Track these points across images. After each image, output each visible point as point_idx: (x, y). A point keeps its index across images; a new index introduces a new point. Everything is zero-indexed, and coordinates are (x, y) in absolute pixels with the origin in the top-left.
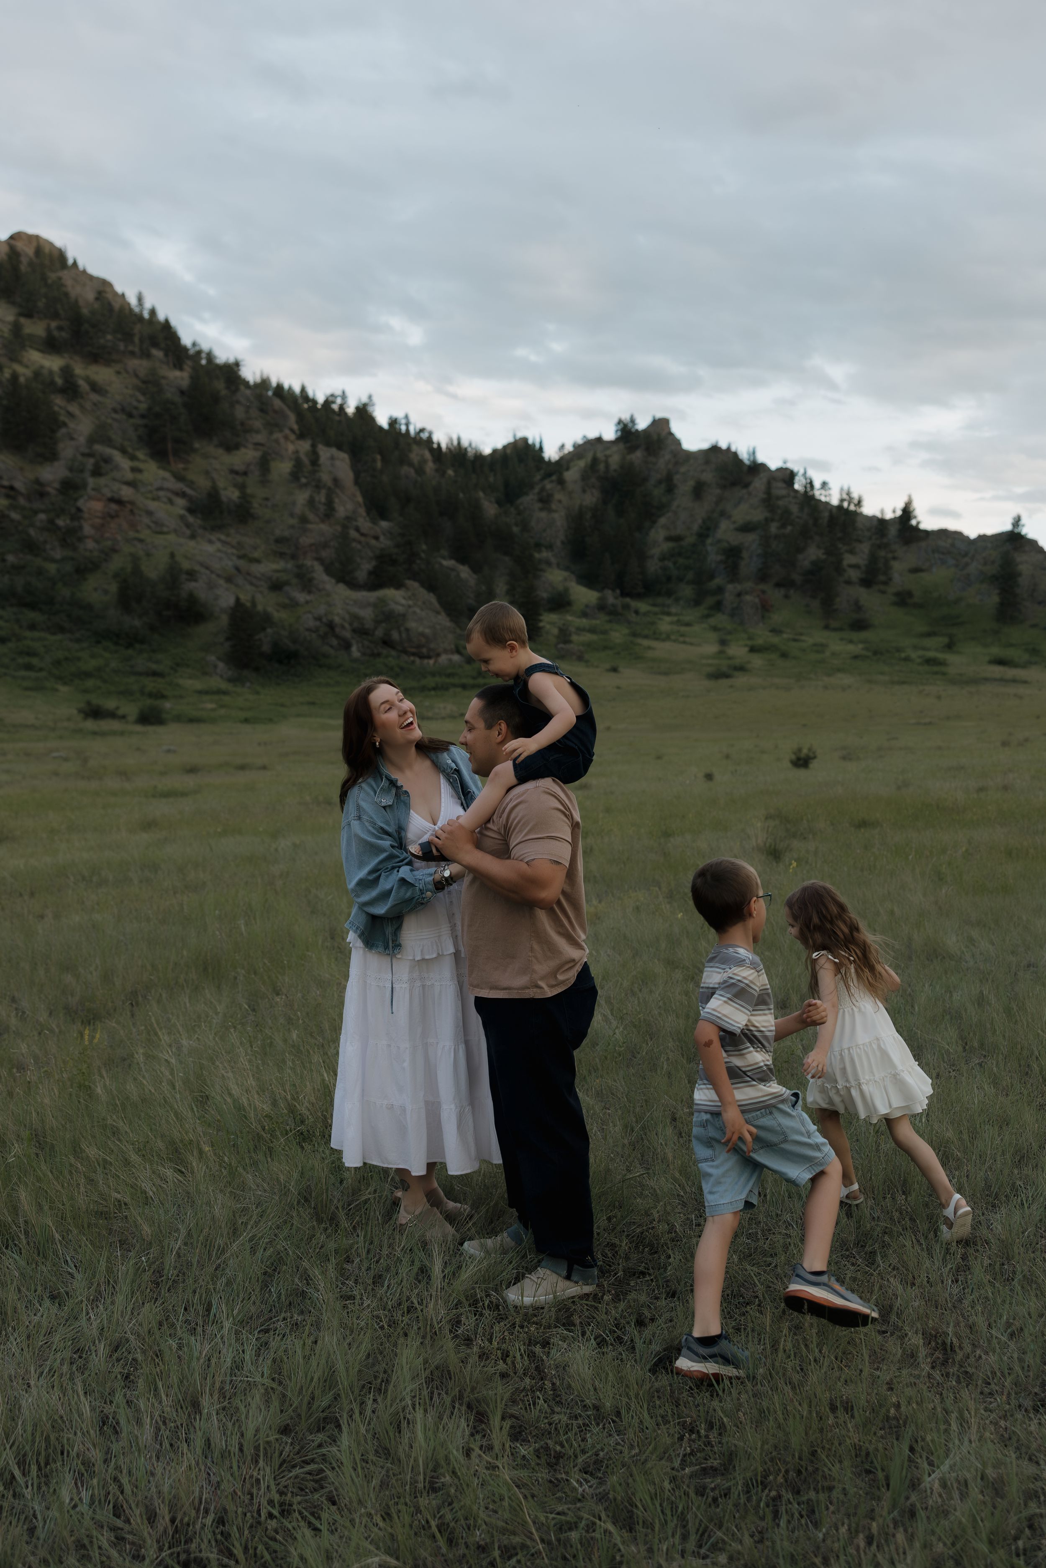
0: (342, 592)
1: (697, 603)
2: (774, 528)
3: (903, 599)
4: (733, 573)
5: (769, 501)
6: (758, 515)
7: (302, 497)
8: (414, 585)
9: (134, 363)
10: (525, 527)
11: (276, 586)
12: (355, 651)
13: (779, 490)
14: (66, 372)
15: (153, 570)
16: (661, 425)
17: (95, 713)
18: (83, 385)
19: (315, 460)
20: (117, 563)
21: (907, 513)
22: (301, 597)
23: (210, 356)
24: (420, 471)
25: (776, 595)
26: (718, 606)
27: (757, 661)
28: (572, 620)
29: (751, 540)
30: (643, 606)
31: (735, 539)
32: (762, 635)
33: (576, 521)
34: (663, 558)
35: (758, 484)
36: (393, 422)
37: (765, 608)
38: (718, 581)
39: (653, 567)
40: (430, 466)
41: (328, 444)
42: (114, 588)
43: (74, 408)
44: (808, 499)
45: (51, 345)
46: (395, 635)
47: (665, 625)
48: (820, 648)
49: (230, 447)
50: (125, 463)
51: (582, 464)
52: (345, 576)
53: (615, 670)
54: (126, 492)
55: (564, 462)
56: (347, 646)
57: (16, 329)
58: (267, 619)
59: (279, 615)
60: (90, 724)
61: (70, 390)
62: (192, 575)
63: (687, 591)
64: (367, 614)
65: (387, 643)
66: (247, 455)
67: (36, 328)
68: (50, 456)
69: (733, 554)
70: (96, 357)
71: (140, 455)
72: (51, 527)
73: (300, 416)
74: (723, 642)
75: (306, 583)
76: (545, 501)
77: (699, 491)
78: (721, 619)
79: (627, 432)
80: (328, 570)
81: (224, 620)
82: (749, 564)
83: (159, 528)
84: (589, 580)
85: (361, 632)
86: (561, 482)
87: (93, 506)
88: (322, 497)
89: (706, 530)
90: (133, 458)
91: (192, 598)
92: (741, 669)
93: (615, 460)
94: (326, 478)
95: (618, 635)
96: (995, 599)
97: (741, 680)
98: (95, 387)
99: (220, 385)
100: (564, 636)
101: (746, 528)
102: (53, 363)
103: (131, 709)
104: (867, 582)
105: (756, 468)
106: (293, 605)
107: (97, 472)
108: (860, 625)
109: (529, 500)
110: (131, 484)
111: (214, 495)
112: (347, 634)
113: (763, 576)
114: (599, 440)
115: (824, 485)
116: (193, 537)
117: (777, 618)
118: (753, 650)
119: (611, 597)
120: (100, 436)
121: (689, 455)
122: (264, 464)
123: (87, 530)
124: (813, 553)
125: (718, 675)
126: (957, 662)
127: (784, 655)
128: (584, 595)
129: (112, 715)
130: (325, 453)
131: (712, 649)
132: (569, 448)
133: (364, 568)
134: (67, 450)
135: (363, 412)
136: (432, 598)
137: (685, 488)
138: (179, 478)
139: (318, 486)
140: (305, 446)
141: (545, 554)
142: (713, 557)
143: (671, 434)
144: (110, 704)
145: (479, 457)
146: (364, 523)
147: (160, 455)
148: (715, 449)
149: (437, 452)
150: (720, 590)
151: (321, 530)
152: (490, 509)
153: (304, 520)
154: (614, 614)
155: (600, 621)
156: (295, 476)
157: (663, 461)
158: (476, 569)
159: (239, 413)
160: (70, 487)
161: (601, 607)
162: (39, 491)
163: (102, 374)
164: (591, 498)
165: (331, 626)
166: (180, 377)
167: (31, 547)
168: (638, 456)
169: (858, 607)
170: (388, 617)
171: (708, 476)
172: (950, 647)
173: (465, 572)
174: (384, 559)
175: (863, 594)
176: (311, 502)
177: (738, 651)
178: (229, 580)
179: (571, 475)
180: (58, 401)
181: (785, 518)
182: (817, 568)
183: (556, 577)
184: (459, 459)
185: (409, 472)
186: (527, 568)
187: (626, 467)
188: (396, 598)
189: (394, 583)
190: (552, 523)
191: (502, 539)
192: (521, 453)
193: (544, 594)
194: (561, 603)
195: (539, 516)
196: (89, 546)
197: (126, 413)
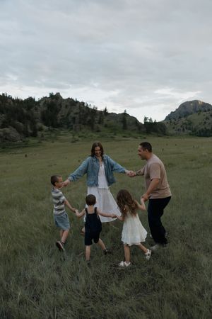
1: (68, 128)
2: (81, 113)
3: (106, 126)
4: (74, 123)
5: (80, 108)
6: (78, 111)
8: (11, 127)
10: (32, 114)
13: (82, 106)
16: (58, 94)
21: (106, 110)
24: (10, 104)
25: (82, 126)
26: (72, 129)
27: (80, 139)
28: (44, 133)
29: (77, 116)
30: (57, 129)
31: (74, 116)
32: (81, 134)
33: (43, 113)
34: (61, 120)
35: (78, 105)
36: (3, 94)
37: (81, 129)
38: (72, 124)
39: (59, 122)
40: (12, 103)
44: (87, 108)
46: (8, 137)
47: (62, 133)
48: (91, 136)
51: (43, 102)
53: (53, 142)
55: (39, 102)
63: (66, 126)
64: (1, 133)
65: (6, 139)
69: (74, 118)
76: (36, 109)
77: (66, 106)
78: (73, 131)
79: (51, 95)
82: (77, 120)
84: (46, 125)
86: (39, 106)
89: (68, 115)
92: (77, 140)
93: (50, 101)
95: (53, 135)
96: (122, 125)
97: (78, 143)
100: (42, 136)
101: (76, 114)
104: (99, 123)
105: (77, 102)
108: (98, 131)
109: (33, 109)
113: (80, 123)
114: (46, 97)
115: (90, 105)
117: (83, 130)
118: (79, 137)
119: (51, 128)
121: (64, 100)
124: (89, 118)
125: (73, 142)
126: (117, 137)
127: (85, 137)
128: (45, 128)
131: (72, 137)
132: (40, 99)
136: (15, 130)
137: (64, 106)
141: (37, 120)
142: (70, 119)
143: (60, 96)
145: (22, 101)
148: (69, 98)
149: (13, 100)
150: (72, 126)
152: (25, 111)
154: (51, 131)
155: (49, 133)
157: (59, 101)
158: (23, 123)
161: (49, 130)
164: (45, 109)
168: (54, 100)
169: (98, 128)
170: (6, 134)
171: (68, 104)
172: (115, 134)
173: (21, 124)
174: (4, 122)
175: (99, 126)
177: (76, 137)
179: (41, 104)
181: (83, 111)
182: (90, 121)
183: (39, 124)
184: (18, 101)
185: (7, 104)
186: (33, 123)
187: (52, 102)
188: (7, 130)
189: (8, 127)
190: (38, 114)
191: (28, 117)
192: (31, 100)
193: (37, 128)
194: (41, 129)
195: (35, 113)
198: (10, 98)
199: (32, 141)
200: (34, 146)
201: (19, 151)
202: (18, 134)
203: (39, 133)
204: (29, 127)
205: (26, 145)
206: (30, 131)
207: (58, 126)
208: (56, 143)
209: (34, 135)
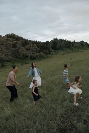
0: (37, 53)
3: (75, 47)
4: (63, 47)
5: (65, 42)
6: (64, 43)
7: (33, 47)
9: (21, 41)
11: (33, 54)
12: (39, 57)
15: (24, 54)
16: (56, 38)
17: (22, 64)
19: (34, 45)
20: (22, 54)
21: (74, 41)
25: (66, 48)
26: (62, 50)
27: (66, 53)
28: (52, 52)
29: (64, 45)
30: (57, 51)
31: (63, 45)
32: (66, 51)
33: (52, 45)
35: (64, 41)
36: (38, 41)
37: (66, 49)
39: (58, 48)
40: (41, 44)
42: (22, 56)
44: (67, 41)
45: (15, 40)
46: (41, 56)
47: (59, 52)
48: (70, 51)
49: (28, 45)
52: (37, 52)
53: (56, 55)
57: (13, 40)
58: (32, 56)
61: (17, 43)
62: (27, 54)
63: (60, 49)
64: (39, 54)
66: (29, 45)
67: (14, 40)
68: (16, 48)
69: (63, 46)
70: (18, 41)
72: (17, 52)
73: (32, 42)
75: (34, 53)
76: (49, 45)
77: (60, 42)
79: (54, 39)
81: (30, 57)
82: (64, 46)
83: (24, 51)
84: (53, 50)
87: (20, 51)
89: (61, 45)
91: (27, 56)
92: (65, 54)
93: (54, 41)
95: (56, 53)
96: (81, 46)
99: (27, 41)
101: (63, 44)
102: (15, 42)
103: (24, 63)
104: (72, 46)
105: (63, 40)
106: (34, 55)
107: (20, 48)
108: (72, 49)
110: (22, 49)
111: (27, 48)
113: (65, 47)
114: (52, 40)
116: (27, 51)
119: (55, 50)
120: (19, 46)
124: (68, 45)
125: (63, 54)
126: (79, 51)
127: (68, 52)
128: (53, 51)
130: (34, 44)
131: (62, 53)
133: (38, 51)
134: (17, 47)
135: (36, 41)
136: (43, 53)
137: (59, 42)
138: (25, 48)
142: (62, 46)
144: (23, 63)
145: (45, 43)
146: (38, 48)
147: (23, 46)
148: (60, 39)
151: (35, 49)
152: (46, 46)
154: (55, 51)
155: (55, 52)
156: (32, 46)
157: (57, 41)
159: (28, 43)
160: (18, 50)
162: (16, 50)
163: (19, 42)
165: (37, 56)
166: (24, 41)
167: (16, 54)
170: (40, 54)
171: (60, 41)
172: (79, 50)
173: (45, 50)
175: (72, 47)
177: (64, 52)
178: (29, 54)
179: (51, 43)
180: (16, 44)
181: (66, 43)
182: (69, 46)
183: (51, 50)
184: (43, 43)
186: (49, 49)
187: (54, 42)
188: (41, 53)
189: (40, 52)
190: (50, 46)
191: (47, 48)
192: (47, 42)
193: (50, 51)
194: (52, 51)
195: (49, 46)
196: (20, 53)
197: (21, 44)
198: (41, 42)
199: (49, 56)
200: (50, 57)
201: (45, 60)
203: (51, 53)
205: (47, 57)
206: (48, 52)
207: (58, 49)
208: (57, 55)
209: (50, 54)
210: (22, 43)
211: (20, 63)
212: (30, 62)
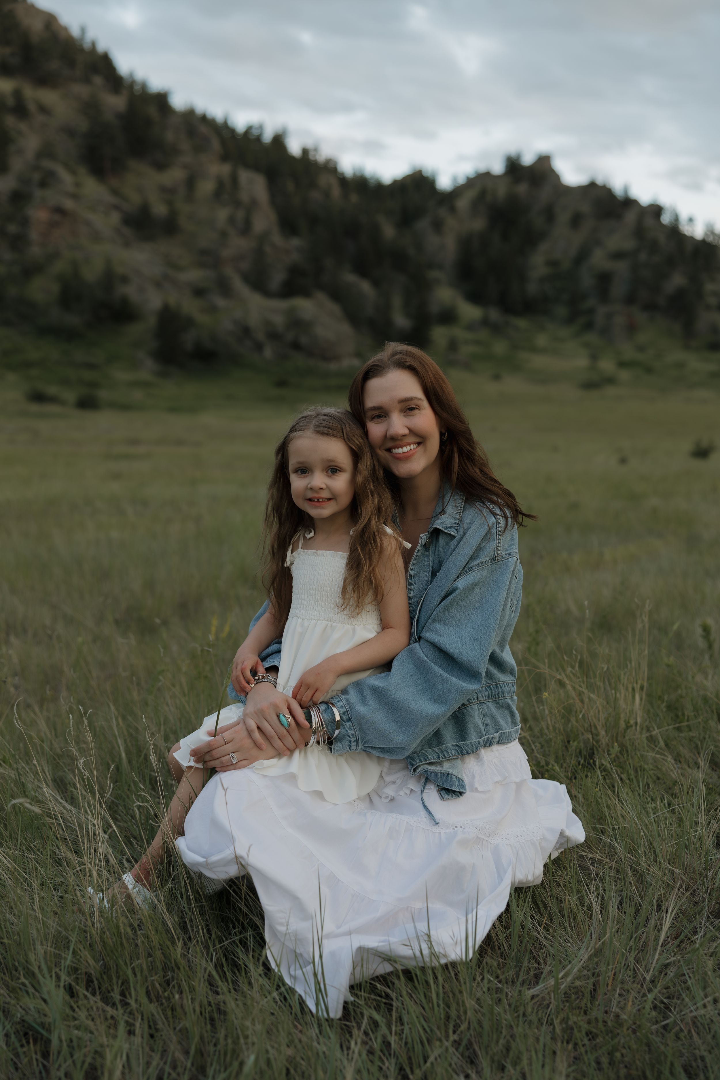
0: (257, 300)
1: (570, 320)
2: (643, 257)
4: (604, 297)
5: (640, 231)
6: (629, 244)
7: (222, 214)
8: (321, 296)
9: (79, 88)
11: (199, 292)
12: (268, 352)
13: (649, 222)
14: (17, 94)
15: (91, 275)
16: (544, 161)
17: (38, 397)
18: (32, 107)
19: (234, 179)
20: (59, 267)
22: (221, 302)
23: (144, 86)
24: (327, 194)
25: (641, 317)
26: (589, 326)
27: (625, 375)
28: (458, 332)
29: (622, 267)
30: (522, 323)
31: (607, 265)
32: (629, 353)
33: (465, 242)
34: (543, 280)
35: (630, 217)
36: (305, 152)
37: (632, 328)
38: (592, 302)
39: (532, 288)
40: (336, 192)
41: (247, 166)
42: (55, 288)
43: (23, 126)
46: (304, 340)
47: (541, 340)
48: (680, 365)
49: (160, 166)
50: (66, 177)
51: (471, 195)
52: (258, 285)
53: (497, 377)
54: (69, 204)
55: (457, 192)
56: (259, 347)
58: (189, 322)
59: (202, 318)
60: (35, 408)
61: (20, 110)
62: (125, 280)
63: (562, 311)
64: (279, 320)
65: (296, 346)
69: (606, 278)
71: (82, 171)
73: (223, 142)
74: (594, 357)
75: (226, 290)
76: (438, 226)
77: (576, 221)
78: (592, 337)
79: (513, 167)
80: (246, 278)
81: (152, 321)
82: (619, 287)
83: (96, 237)
84: (474, 299)
85: (274, 335)
86: (452, 209)
87: (38, 215)
88: (240, 214)
90: (74, 172)
91: (125, 301)
92: (610, 381)
93: (502, 191)
94: (244, 197)
95: (499, 347)
97: (610, 391)
98: (43, 109)
99: (152, 111)
100: (453, 345)
101: (618, 256)
103: (70, 396)
105: (629, 203)
106: (213, 309)
107: (43, 184)
109: (423, 224)
110: (75, 197)
111: (145, 211)
112: (260, 336)
113: (630, 300)
114: (487, 175)
115: (691, 220)
116: (127, 244)
117: (643, 337)
118: (622, 364)
119: (494, 314)
120: (46, 152)
121: (568, 190)
122: (191, 183)
123: (34, 235)
124: (677, 280)
125: (589, 385)
127: (649, 370)
128: (468, 310)
129: (53, 400)
130: (245, 176)
132: (461, 180)
133: (276, 280)
134: (16, 163)
136: (335, 308)
137: (563, 218)
138: (115, 192)
139: (237, 204)
140: (225, 169)
141: (435, 274)
142: (587, 281)
143: (552, 171)
144: (52, 390)
145: (381, 186)
146: (277, 238)
147: (97, 171)
148: (592, 185)
149: (343, 181)
150: (591, 311)
151: (238, 244)
152: (389, 231)
153: (224, 234)
154: (495, 329)
155: (484, 334)
156: (218, 193)
157: (544, 196)
158: (376, 283)
159: (170, 136)
160: (19, 197)
161: (485, 322)
163: (48, 96)
164: (479, 224)
165: (246, 331)
166: (118, 102)
168: (522, 189)
169: (715, 329)
170: (296, 323)
171: (585, 208)
173: (365, 286)
174: (294, 271)
176: (232, 220)
177: (608, 365)
178: (158, 285)
179: (463, 204)
180: (10, 121)
181: (654, 247)
182: (681, 293)
183: (445, 294)
184: (362, 186)
185: (315, 195)
186: (420, 285)
187: (511, 198)
188: (304, 306)
189: (305, 293)
190: (444, 245)
191: (400, 260)
192: (419, 184)
193: (434, 309)
194: (448, 317)
195: (432, 240)
196: (35, 251)
197: (70, 132)
198: (331, 170)
202: (345, 328)
203: (440, 334)
204: (397, 301)
206: (401, 321)
208: (512, 384)
210: (83, 125)
211: (11, 377)
212: (138, 395)
